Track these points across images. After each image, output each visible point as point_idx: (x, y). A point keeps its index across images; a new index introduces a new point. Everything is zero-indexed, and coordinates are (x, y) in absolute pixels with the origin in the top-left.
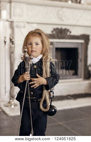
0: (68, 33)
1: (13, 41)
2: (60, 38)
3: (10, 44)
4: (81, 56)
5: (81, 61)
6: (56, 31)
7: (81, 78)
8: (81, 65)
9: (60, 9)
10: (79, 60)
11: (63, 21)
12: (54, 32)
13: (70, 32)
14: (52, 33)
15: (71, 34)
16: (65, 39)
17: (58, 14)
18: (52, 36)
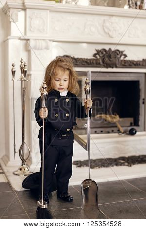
1: (26, 71)
2: (107, 66)
3: (22, 76)
4: (144, 95)
5: (143, 103)
6: (101, 55)
7: (144, 130)
9: (106, 18)
11: (112, 37)
12: (97, 56)
13: (125, 56)
14: (93, 58)
15: (127, 59)
16: (116, 67)
17: (103, 26)
18: (95, 62)
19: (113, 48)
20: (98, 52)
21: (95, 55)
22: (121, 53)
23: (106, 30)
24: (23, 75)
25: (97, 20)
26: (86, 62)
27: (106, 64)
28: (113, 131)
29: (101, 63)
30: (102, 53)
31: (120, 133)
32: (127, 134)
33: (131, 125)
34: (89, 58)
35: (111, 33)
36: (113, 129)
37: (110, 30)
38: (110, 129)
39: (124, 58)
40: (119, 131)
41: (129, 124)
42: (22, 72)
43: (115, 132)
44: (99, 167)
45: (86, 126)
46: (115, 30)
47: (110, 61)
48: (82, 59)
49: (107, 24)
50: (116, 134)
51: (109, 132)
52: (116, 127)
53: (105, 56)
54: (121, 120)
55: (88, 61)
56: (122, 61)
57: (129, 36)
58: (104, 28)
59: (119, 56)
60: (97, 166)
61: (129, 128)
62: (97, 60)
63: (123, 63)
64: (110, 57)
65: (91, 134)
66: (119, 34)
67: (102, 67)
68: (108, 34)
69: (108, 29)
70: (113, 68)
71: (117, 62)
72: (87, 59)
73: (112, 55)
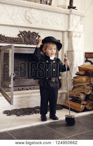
9: (27, 9)
11: (31, 23)
12: (21, 36)
14: (18, 37)
16: (33, 44)
17: (25, 15)
18: (18, 40)
19: (32, 31)
20: (21, 33)
21: (19, 35)
22: (37, 35)
23: (27, 18)
25: (22, 10)
26: (13, 40)
27: (27, 42)
28: (30, 88)
29: (23, 41)
30: (24, 34)
34: (15, 37)
35: (30, 20)
36: (30, 87)
37: (30, 18)
38: (28, 87)
43: (32, 89)
44: (24, 115)
45: (10, 86)
46: (34, 19)
47: (29, 39)
48: (10, 38)
49: (28, 14)
51: (27, 89)
53: (26, 36)
56: (37, 40)
57: (42, 23)
58: (26, 16)
59: (35, 37)
60: (22, 114)
62: (20, 38)
63: (37, 42)
64: (29, 37)
65: (14, 91)
66: (36, 21)
67: (24, 44)
68: (29, 21)
69: (29, 17)
70: (31, 45)
71: (34, 41)
72: (13, 38)
73: (31, 35)
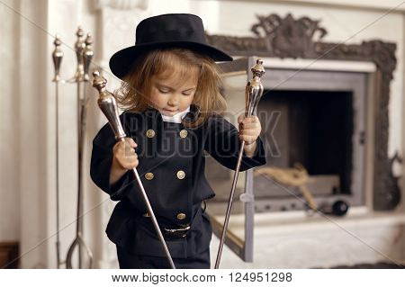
0: (316, 37)
1: (90, 57)
2: (283, 54)
3: (78, 70)
4: (363, 122)
5: (362, 142)
6: (269, 28)
7: (363, 203)
8: (362, 157)
10: (356, 138)
12: (261, 30)
13: (324, 32)
14: (251, 34)
15: (328, 39)
16: (303, 57)
18: (254, 44)
19: (298, 14)
20: (263, 21)
21: (254, 29)
22: (314, 25)
24: (82, 67)
26: (235, 44)
27: (281, 50)
28: (293, 205)
29: (269, 47)
30: (271, 24)
31: (311, 212)
32: (327, 213)
33: (335, 192)
34: (240, 35)
36: (292, 201)
38: (287, 203)
39: (322, 36)
40: (307, 207)
41: (329, 190)
42: (79, 61)
43: (299, 209)
47: (290, 42)
48: (225, 37)
50: (301, 214)
51: (284, 209)
52: (301, 195)
53: (279, 32)
54: (313, 180)
55: (239, 43)
56: (316, 44)
59: (308, 32)
61: (332, 200)
62: (260, 39)
63: (318, 49)
67: (272, 57)
70: (295, 58)
71: (305, 46)
72: (236, 38)
73: (295, 29)
